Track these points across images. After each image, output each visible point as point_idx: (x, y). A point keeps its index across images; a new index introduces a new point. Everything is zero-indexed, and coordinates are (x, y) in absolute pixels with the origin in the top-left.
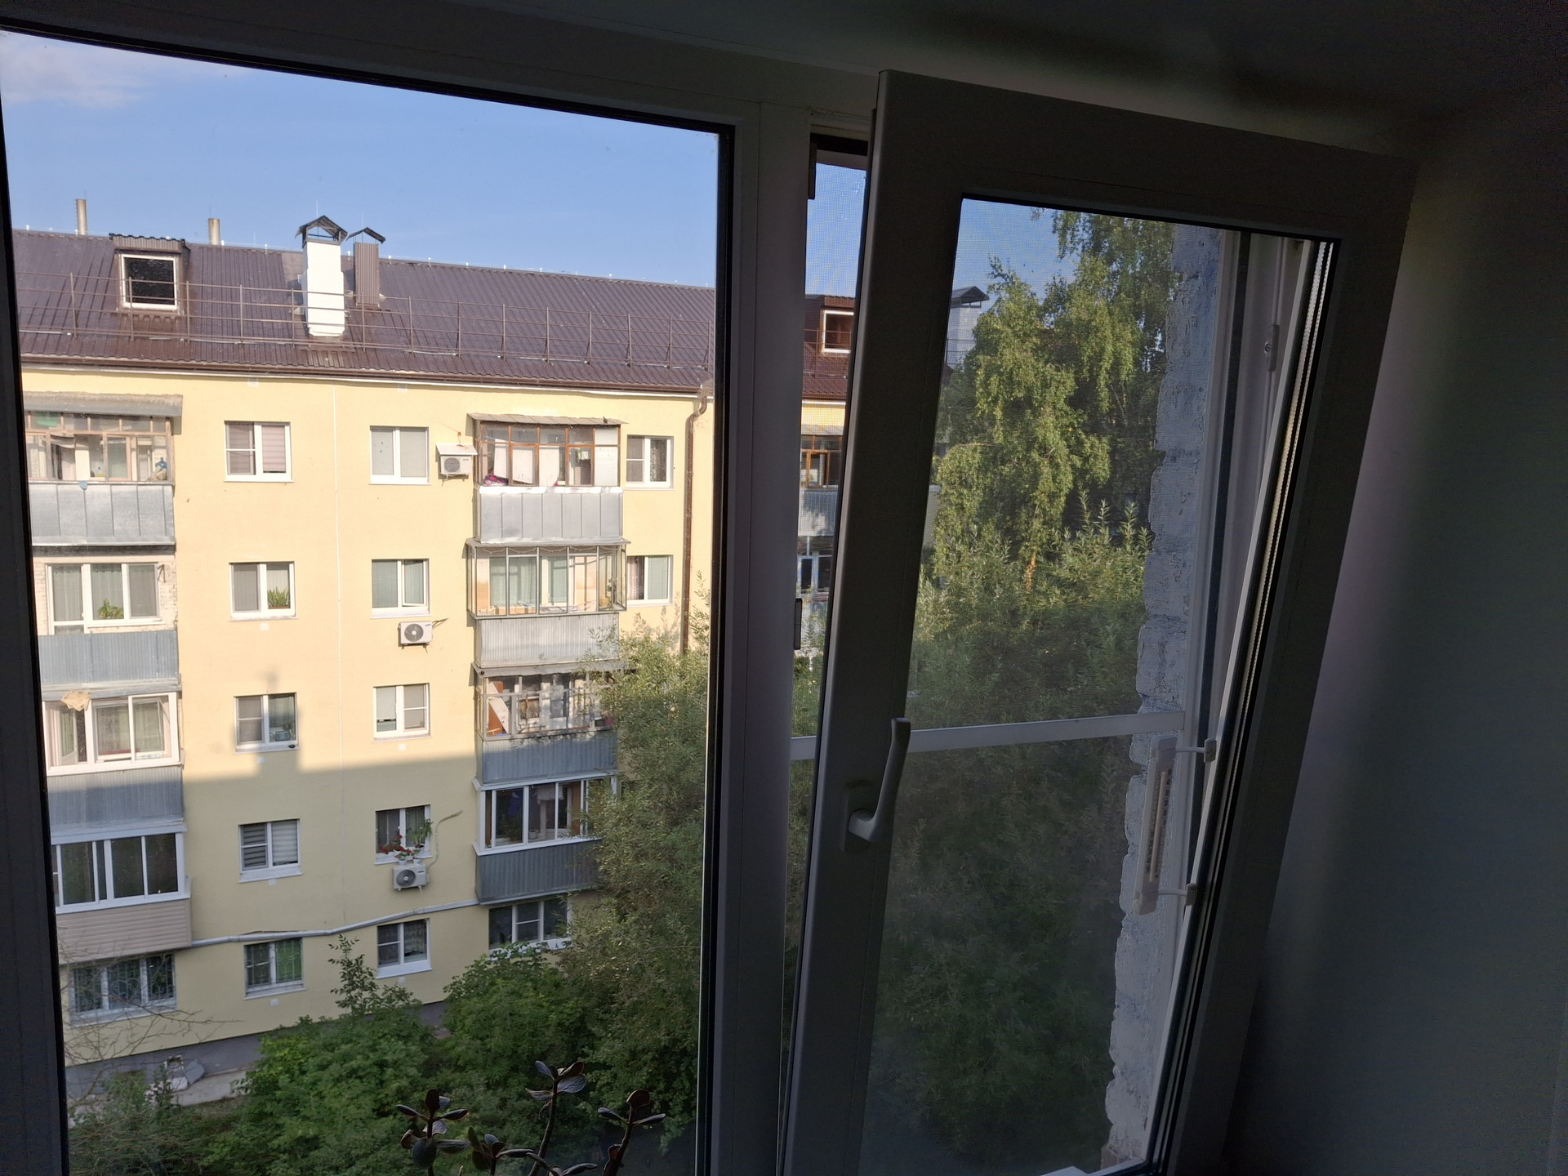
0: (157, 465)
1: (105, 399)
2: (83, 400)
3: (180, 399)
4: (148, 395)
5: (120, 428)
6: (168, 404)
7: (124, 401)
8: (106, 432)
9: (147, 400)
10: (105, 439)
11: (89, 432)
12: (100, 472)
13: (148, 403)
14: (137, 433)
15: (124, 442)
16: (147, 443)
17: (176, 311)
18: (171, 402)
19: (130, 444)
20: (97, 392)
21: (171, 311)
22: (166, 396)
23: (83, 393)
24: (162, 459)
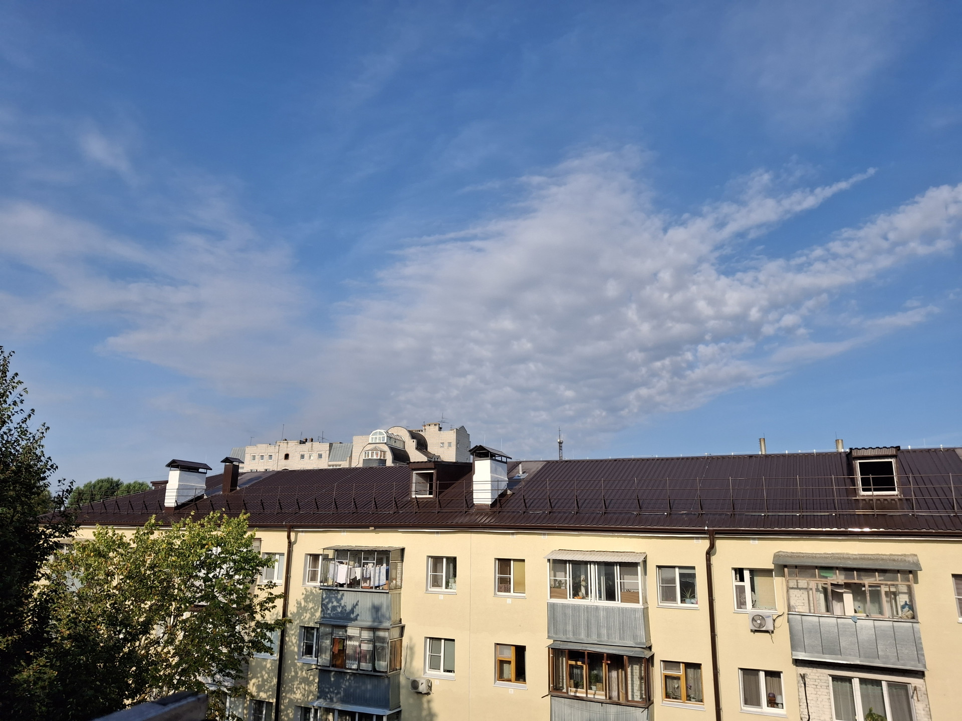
0: (903, 607)
1: (863, 558)
2: (849, 558)
3: (916, 558)
4: (891, 555)
5: (877, 579)
6: (909, 562)
7: (877, 559)
8: (867, 581)
9: (892, 558)
10: (867, 586)
11: (856, 581)
12: (860, 610)
13: (894, 560)
14: (889, 583)
15: (879, 589)
16: (893, 589)
17: (897, 495)
18: (911, 559)
19: (884, 589)
20: (856, 553)
21: (894, 495)
22: (905, 555)
23: (847, 554)
24: (906, 602)
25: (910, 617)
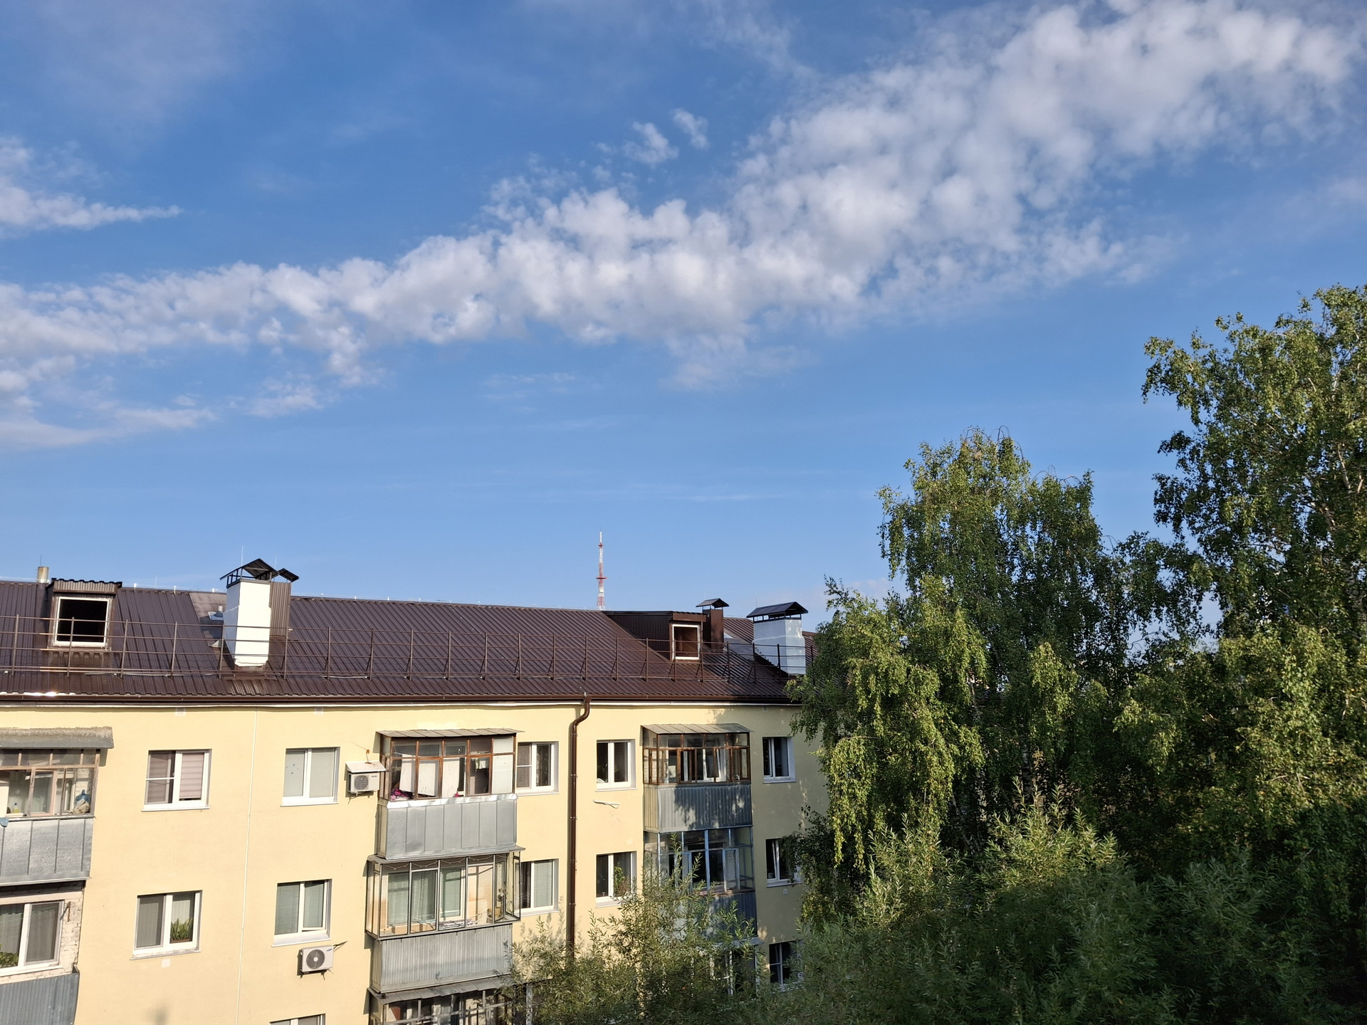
0: (78, 799)
1: (36, 734)
2: (16, 735)
3: (109, 731)
4: (77, 728)
5: (51, 762)
6: (99, 737)
7: (56, 735)
8: (35, 766)
9: (78, 733)
10: (33, 774)
11: (19, 767)
12: (16, 807)
13: (80, 736)
14: (66, 767)
15: (50, 776)
16: (69, 776)
17: (104, 648)
18: (102, 734)
19: (57, 776)
20: (28, 728)
21: (99, 648)
22: (96, 729)
23: (15, 729)
24: (84, 791)
25: (84, 811)
